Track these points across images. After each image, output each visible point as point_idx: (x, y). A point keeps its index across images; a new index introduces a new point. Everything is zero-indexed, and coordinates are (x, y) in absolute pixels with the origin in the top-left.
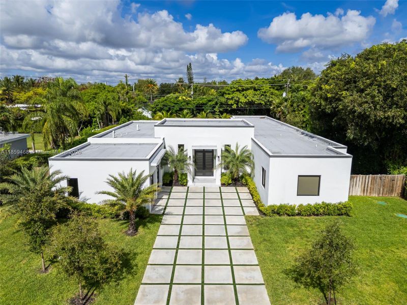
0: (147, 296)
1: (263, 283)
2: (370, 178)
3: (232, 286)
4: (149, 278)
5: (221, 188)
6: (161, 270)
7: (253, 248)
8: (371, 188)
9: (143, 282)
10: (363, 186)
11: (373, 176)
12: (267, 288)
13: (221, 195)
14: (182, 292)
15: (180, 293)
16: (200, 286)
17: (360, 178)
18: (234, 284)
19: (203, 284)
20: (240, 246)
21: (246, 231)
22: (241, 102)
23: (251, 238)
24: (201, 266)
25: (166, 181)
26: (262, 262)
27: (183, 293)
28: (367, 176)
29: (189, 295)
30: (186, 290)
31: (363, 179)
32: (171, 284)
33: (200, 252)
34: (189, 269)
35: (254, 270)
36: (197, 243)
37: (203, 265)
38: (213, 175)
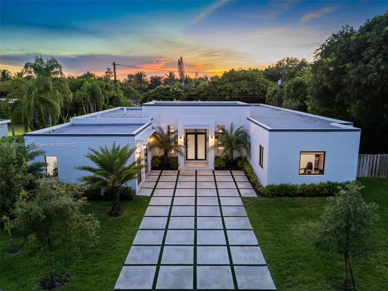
0: (130, 277)
1: (266, 264)
2: (379, 158)
3: (229, 267)
4: (133, 259)
5: (215, 171)
6: (147, 251)
7: (252, 228)
8: (379, 168)
9: (126, 263)
10: (371, 167)
11: (382, 155)
12: (269, 269)
13: (215, 178)
14: (171, 273)
15: (169, 274)
16: (192, 267)
17: (368, 157)
18: (232, 265)
19: (195, 265)
20: (237, 226)
21: (244, 212)
22: (234, 93)
23: (249, 218)
24: (193, 247)
25: (154, 164)
26: (263, 243)
27: (172, 275)
28: (376, 155)
29: (178, 277)
30: (176, 271)
31: (370, 158)
32: (159, 265)
33: (191, 232)
34: (178, 250)
35: (254, 251)
36: (189, 223)
37: (195, 245)
38: (205, 159)
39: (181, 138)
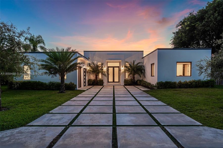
5: (125, 86)
6: (79, 102)
24: (112, 101)
25: (90, 83)
34: (102, 102)
38: (119, 82)
39: (105, 67)
